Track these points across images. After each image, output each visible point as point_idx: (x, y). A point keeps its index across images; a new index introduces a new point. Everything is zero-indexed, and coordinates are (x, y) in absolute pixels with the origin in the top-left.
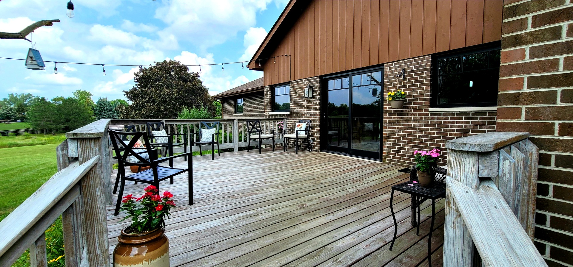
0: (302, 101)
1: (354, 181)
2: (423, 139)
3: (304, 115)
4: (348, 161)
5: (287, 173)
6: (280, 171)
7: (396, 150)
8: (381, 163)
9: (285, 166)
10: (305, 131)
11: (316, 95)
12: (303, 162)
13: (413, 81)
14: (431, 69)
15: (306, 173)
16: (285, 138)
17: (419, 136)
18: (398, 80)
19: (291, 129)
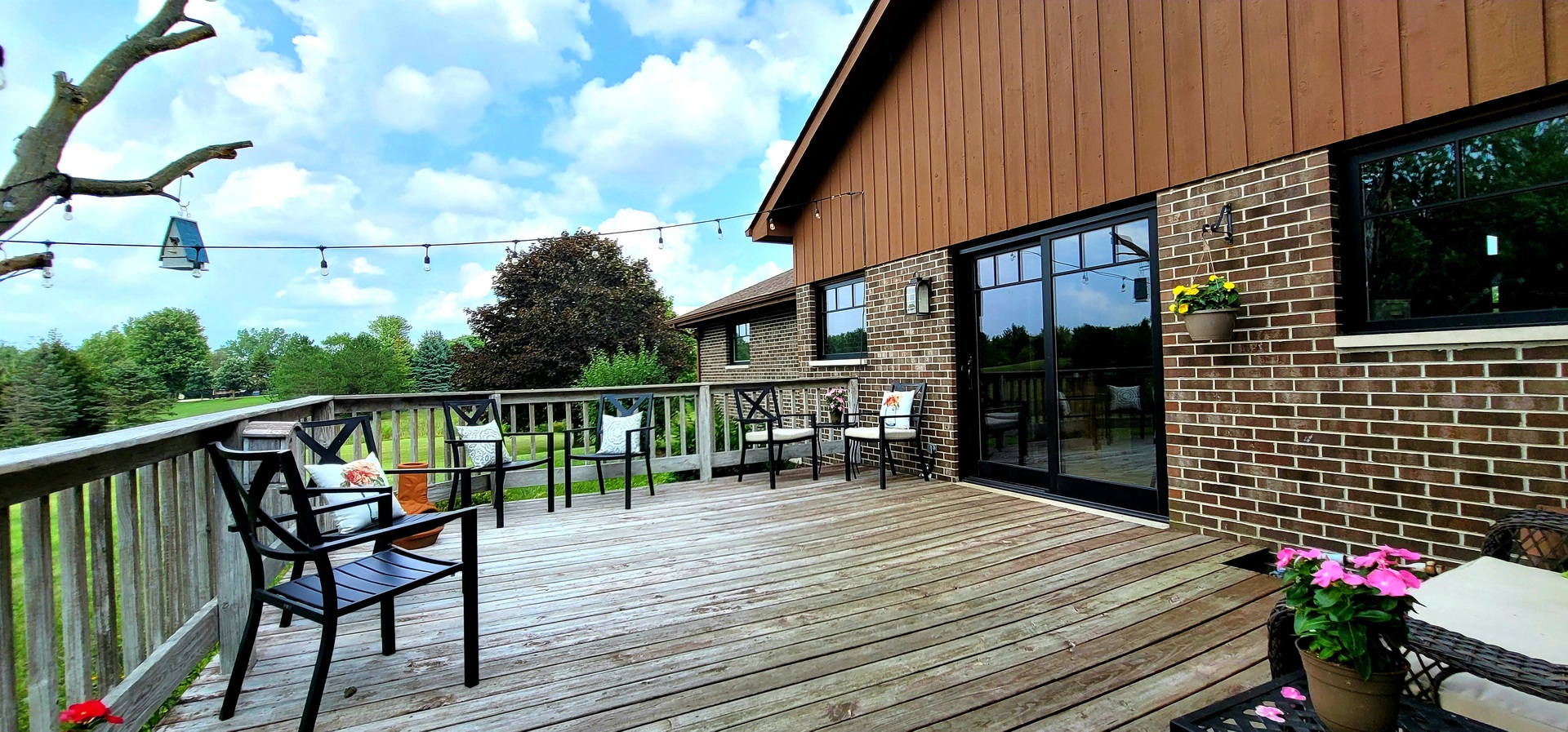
0: (901, 326)
1: (1058, 601)
2: (1320, 446)
3: (908, 368)
4: (1045, 518)
5: (832, 562)
6: (811, 553)
7: (1218, 483)
8: (1165, 526)
9: (836, 532)
10: (911, 417)
11: (941, 307)
12: (894, 520)
13: (1266, 242)
14: (1333, 198)
15: (895, 561)
16: (847, 438)
17: (1302, 437)
18: (1211, 244)
19: (869, 413)
